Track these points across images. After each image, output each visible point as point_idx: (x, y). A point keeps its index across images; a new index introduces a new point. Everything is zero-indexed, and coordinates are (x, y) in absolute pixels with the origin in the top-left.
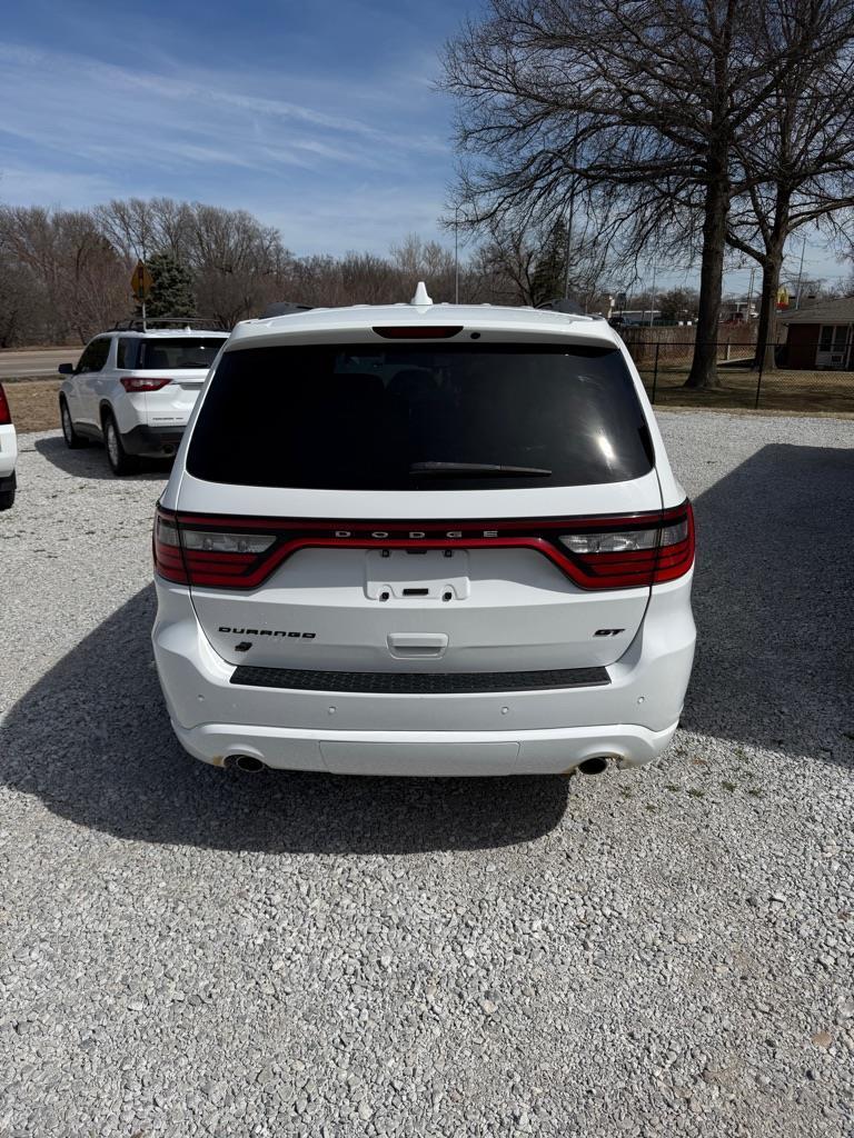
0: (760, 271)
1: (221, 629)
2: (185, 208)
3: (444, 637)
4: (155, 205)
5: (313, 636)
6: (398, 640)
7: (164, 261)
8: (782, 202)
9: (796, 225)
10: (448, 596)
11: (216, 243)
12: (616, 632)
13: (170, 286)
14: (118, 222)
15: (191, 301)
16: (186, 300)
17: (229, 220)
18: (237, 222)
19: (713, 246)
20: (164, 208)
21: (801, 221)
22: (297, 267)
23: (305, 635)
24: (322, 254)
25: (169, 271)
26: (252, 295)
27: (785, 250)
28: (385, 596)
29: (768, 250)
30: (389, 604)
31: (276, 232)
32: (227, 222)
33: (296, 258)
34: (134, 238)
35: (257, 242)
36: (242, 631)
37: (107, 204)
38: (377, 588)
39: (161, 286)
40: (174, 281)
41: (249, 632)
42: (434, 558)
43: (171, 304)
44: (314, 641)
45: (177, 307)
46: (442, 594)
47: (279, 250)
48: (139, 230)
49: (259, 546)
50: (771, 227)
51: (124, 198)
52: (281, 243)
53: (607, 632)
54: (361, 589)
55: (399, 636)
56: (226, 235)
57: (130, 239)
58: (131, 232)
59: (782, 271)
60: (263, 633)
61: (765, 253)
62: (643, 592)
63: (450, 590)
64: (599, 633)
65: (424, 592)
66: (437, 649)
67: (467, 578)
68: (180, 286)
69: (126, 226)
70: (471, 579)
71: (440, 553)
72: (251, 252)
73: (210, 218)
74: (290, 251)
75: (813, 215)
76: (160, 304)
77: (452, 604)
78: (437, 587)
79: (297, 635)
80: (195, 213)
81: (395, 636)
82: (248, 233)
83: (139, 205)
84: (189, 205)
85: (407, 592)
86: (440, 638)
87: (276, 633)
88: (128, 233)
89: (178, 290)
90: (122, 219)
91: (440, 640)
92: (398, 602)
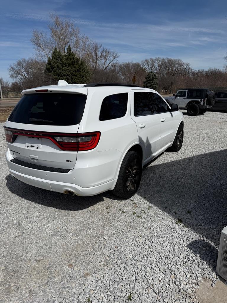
1: (11, 150)
2: (163, 59)
4: (156, 59)
6: (31, 156)
7: (151, 74)
11: (171, 68)
12: (71, 161)
13: (152, 80)
14: (146, 64)
15: (157, 84)
16: (156, 83)
17: (175, 61)
18: (177, 62)
20: (158, 60)
22: (194, 73)
24: (201, 69)
25: (152, 76)
26: (173, 82)
28: (28, 146)
31: (189, 64)
32: (174, 62)
33: (194, 71)
34: (150, 68)
35: (182, 67)
37: (144, 60)
38: (27, 144)
39: (150, 80)
40: (153, 79)
42: (35, 139)
43: (152, 84)
44: (20, 154)
45: (153, 85)
46: (36, 147)
47: (189, 69)
48: (151, 66)
51: (148, 58)
52: (190, 66)
53: (69, 161)
54: (25, 144)
56: (174, 66)
57: (149, 68)
58: (149, 67)
60: (14, 152)
62: (75, 152)
63: (38, 147)
64: (67, 161)
65: (34, 146)
66: (37, 160)
67: (41, 145)
68: (154, 80)
69: (148, 65)
70: (42, 145)
71: (37, 138)
72: (181, 70)
73: (170, 61)
74: (193, 69)
76: (149, 85)
77: (38, 150)
78: (36, 145)
79: (18, 153)
80: (166, 60)
82: (180, 65)
83: (152, 60)
84: (165, 58)
85: (31, 146)
86: (37, 157)
87: (16, 152)
88: (148, 67)
89: (154, 81)
90: (147, 63)
91: (37, 158)
92: (30, 148)
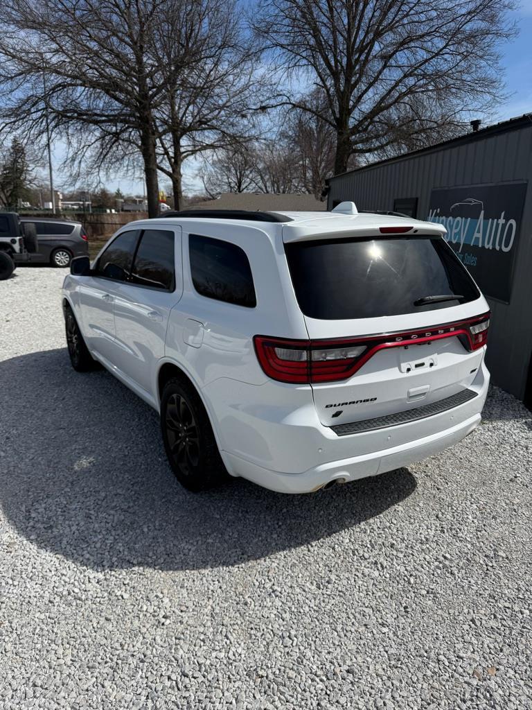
0: (171, 183)
1: (327, 407)
3: (428, 386)
5: (376, 399)
6: (413, 392)
8: (176, 144)
9: (186, 157)
10: (432, 365)
12: (475, 370)
19: (151, 166)
21: (188, 155)
23: (371, 400)
27: (182, 171)
28: (409, 370)
29: (173, 170)
30: (411, 373)
36: (339, 405)
38: (404, 366)
41: (343, 404)
44: (375, 402)
46: (429, 364)
49: (353, 353)
50: (172, 157)
53: (473, 371)
54: (397, 368)
55: (413, 390)
59: (182, 183)
60: (350, 403)
61: (171, 172)
64: (471, 372)
65: (422, 364)
66: (424, 394)
70: (438, 354)
75: (193, 152)
77: (433, 368)
78: (427, 360)
79: (368, 400)
81: (411, 390)
85: (417, 366)
86: (426, 387)
87: (357, 402)
91: (426, 389)
92: (413, 372)
